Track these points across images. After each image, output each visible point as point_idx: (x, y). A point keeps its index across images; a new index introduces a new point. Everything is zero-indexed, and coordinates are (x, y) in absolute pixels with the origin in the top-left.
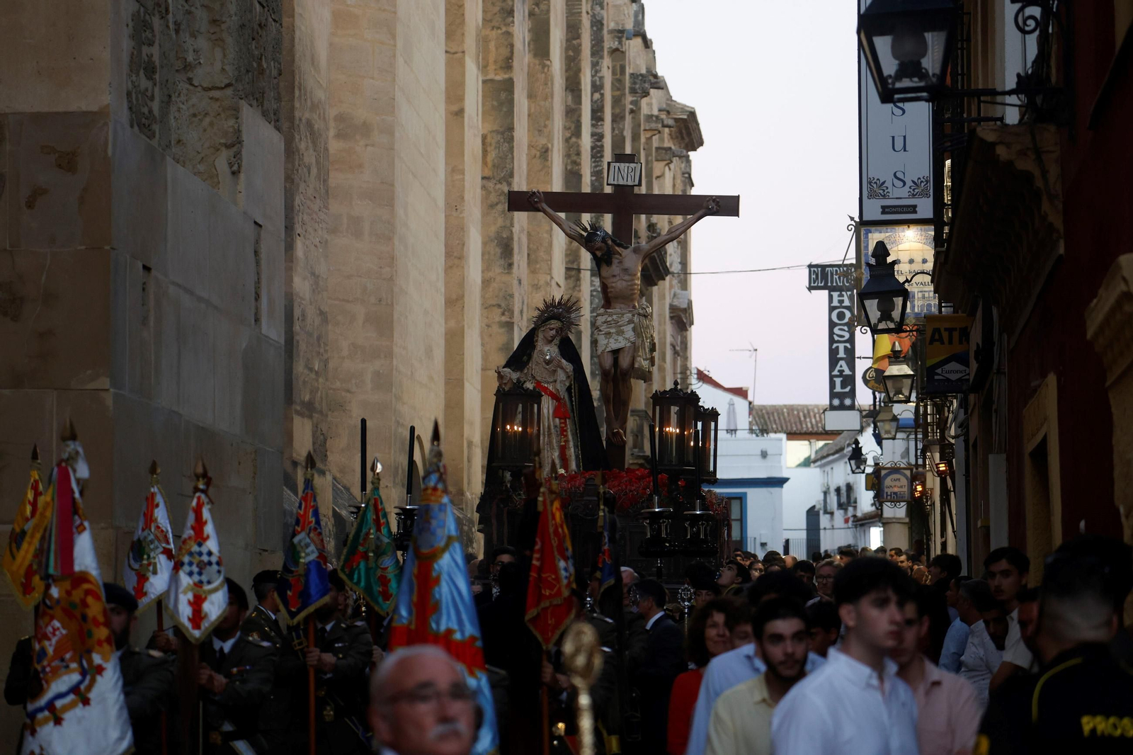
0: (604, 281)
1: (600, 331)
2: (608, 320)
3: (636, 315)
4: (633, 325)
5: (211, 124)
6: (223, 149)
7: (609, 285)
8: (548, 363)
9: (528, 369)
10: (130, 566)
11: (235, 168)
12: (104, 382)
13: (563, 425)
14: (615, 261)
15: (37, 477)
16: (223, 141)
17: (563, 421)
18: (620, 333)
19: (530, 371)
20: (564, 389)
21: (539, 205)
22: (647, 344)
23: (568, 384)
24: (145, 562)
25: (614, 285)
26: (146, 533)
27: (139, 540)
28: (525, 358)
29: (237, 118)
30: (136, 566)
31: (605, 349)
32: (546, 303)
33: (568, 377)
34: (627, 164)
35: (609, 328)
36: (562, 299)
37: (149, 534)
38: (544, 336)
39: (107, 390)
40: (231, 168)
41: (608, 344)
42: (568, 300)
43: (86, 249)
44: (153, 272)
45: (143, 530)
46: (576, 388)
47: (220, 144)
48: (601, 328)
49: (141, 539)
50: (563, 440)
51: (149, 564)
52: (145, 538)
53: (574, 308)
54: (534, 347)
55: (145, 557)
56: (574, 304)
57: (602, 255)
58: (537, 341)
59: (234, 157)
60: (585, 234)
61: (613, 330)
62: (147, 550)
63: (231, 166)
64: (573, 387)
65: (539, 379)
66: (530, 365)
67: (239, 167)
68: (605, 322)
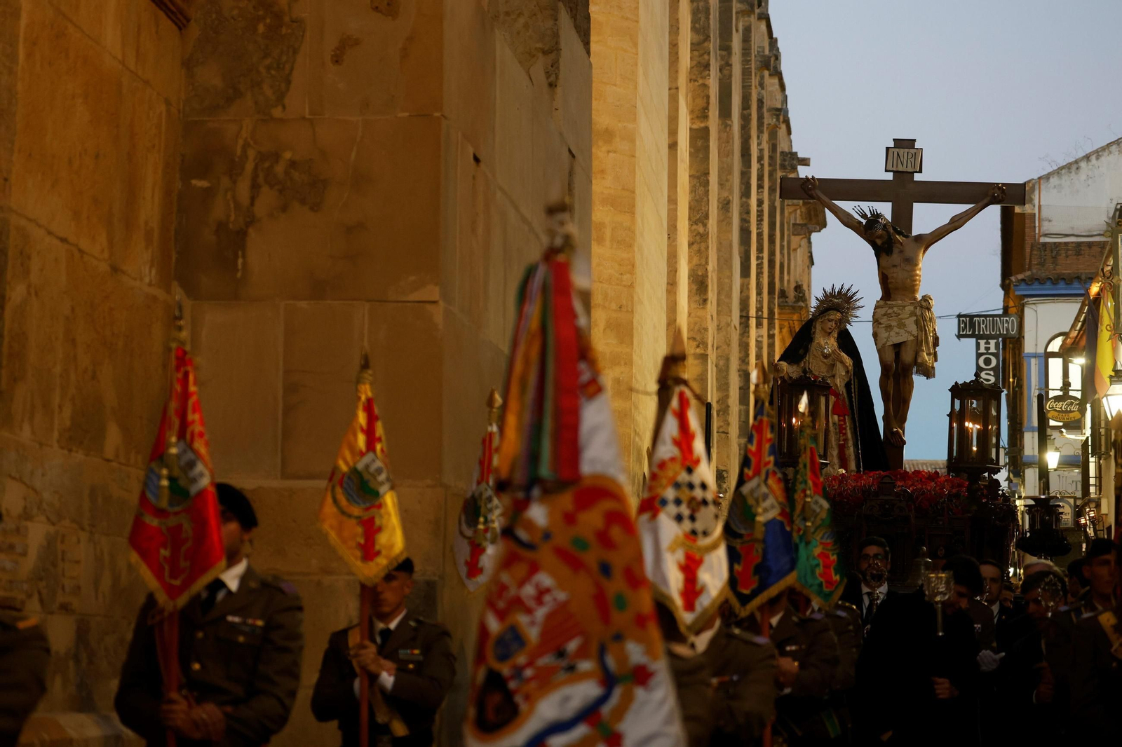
0: (884, 271)
1: (880, 324)
2: (888, 312)
3: (918, 308)
4: (915, 318)
5: (526, 26)
6: (540, 55)
7: (889, 276)
8: (826, 357)
9: (805, 363)
10: (461, 533)
11: (552, 78)
12: (432, 292)
13: (842, 423)
14: (896, 251)
15: (370, 394)
16: (539, 45)
17: (842, 418)
18: (902, 325)
19: (807, 365)
20: (843, 384)
21: (813, 192)
22: (931, 340)
23: (847, 380)
24: (481, 527)
25: (895, 275)
26: (484, 485)
27: (473, 497)
28: (801, 352)
29: (556, 20)
30: (469, 533)
31: (886, 343)
32: (825, 292)
33: (847, 372)
34: (907, 150)
35: (889, 320)
36: (842, 288)
37: (486, 490)
38: (822, 328)
39: (435, 302)
40: (548, 78)
41: (889, 337)
42: (849, 290)
43: (410, 116)
44: (482, 165)
45: (479, 483)
46: (856, 384)
47: (536, 48)
48: (882, 321)
49: (476, 495)
50: (842, 438)
51: (486, 530)
52: (481, 494)
53: (854, 299)
54: (811, 340)
55: (482, 519)
56: (855, 294)
57: (883, 243)
58: (814, 333)
59: (552, 66)
60: (864, 222)
61: (894, 323)
62: (483, 510)
63: (548, 74)
64: (852, 382)
65: (816, 373)
66: (807, 358)
67: (557, 77)
68: (885, 315)
